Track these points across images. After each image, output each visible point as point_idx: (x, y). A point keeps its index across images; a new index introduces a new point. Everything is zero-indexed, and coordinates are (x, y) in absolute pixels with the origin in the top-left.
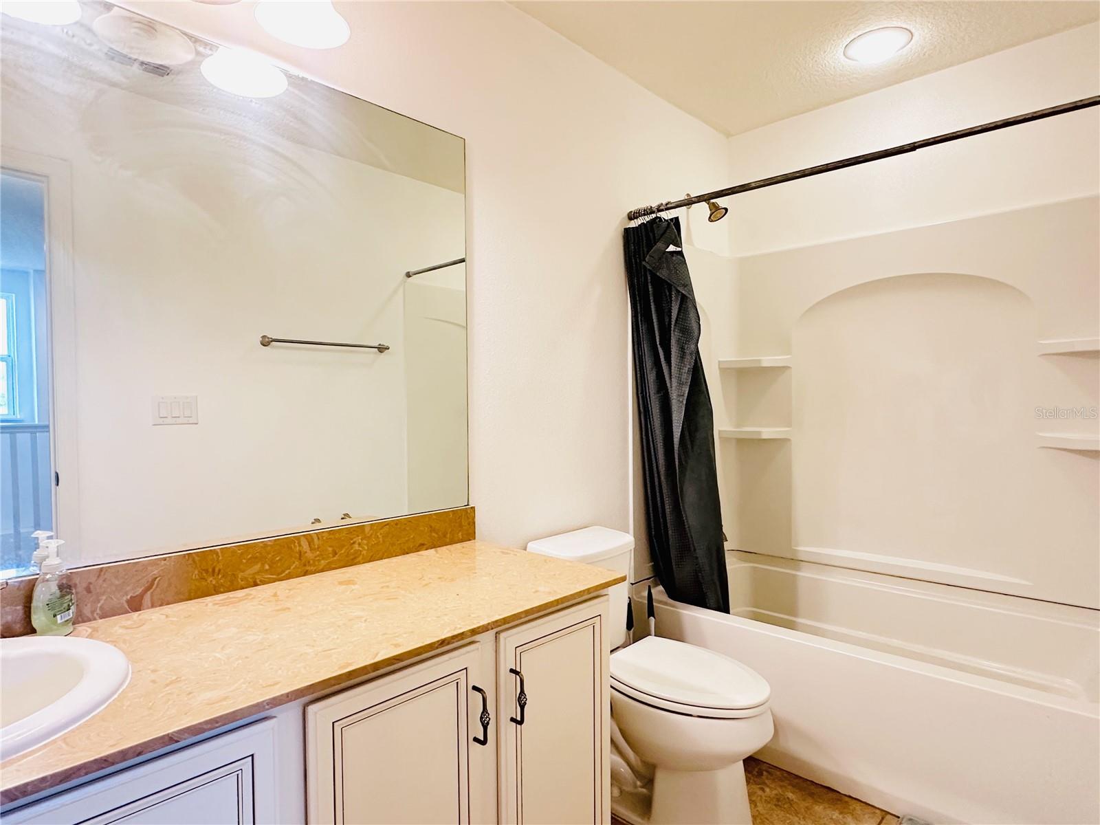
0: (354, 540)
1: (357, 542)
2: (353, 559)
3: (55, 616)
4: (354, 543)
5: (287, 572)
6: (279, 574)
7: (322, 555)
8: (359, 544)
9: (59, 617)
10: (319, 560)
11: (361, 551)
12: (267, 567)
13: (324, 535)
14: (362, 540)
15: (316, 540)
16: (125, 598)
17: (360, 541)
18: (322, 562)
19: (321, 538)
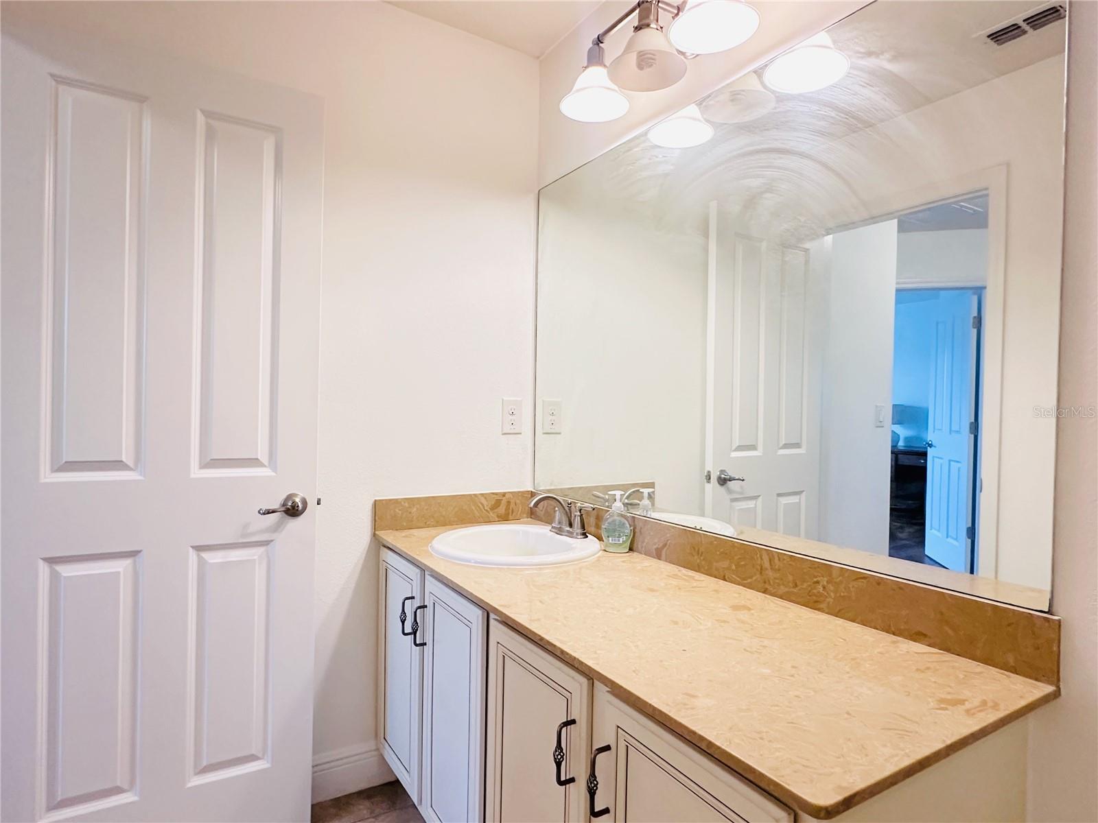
0: (819, 579)
1: (821, 584)
2: (816, 602)
3: (608, 537)
4: (818, 582)
5: (749, 580)
6: (744, 579)
7: (782, 579)
8: (824, 587)
9: (610, 539)
10: (779, 585)
11: (827, 597)
12: (734, 567)
13: (785, 557)
14: (827, 582)
15: (776, 558)
16: (655, 547)
17: (825, 583)
18: (782, 587)
19: (781, 560)
